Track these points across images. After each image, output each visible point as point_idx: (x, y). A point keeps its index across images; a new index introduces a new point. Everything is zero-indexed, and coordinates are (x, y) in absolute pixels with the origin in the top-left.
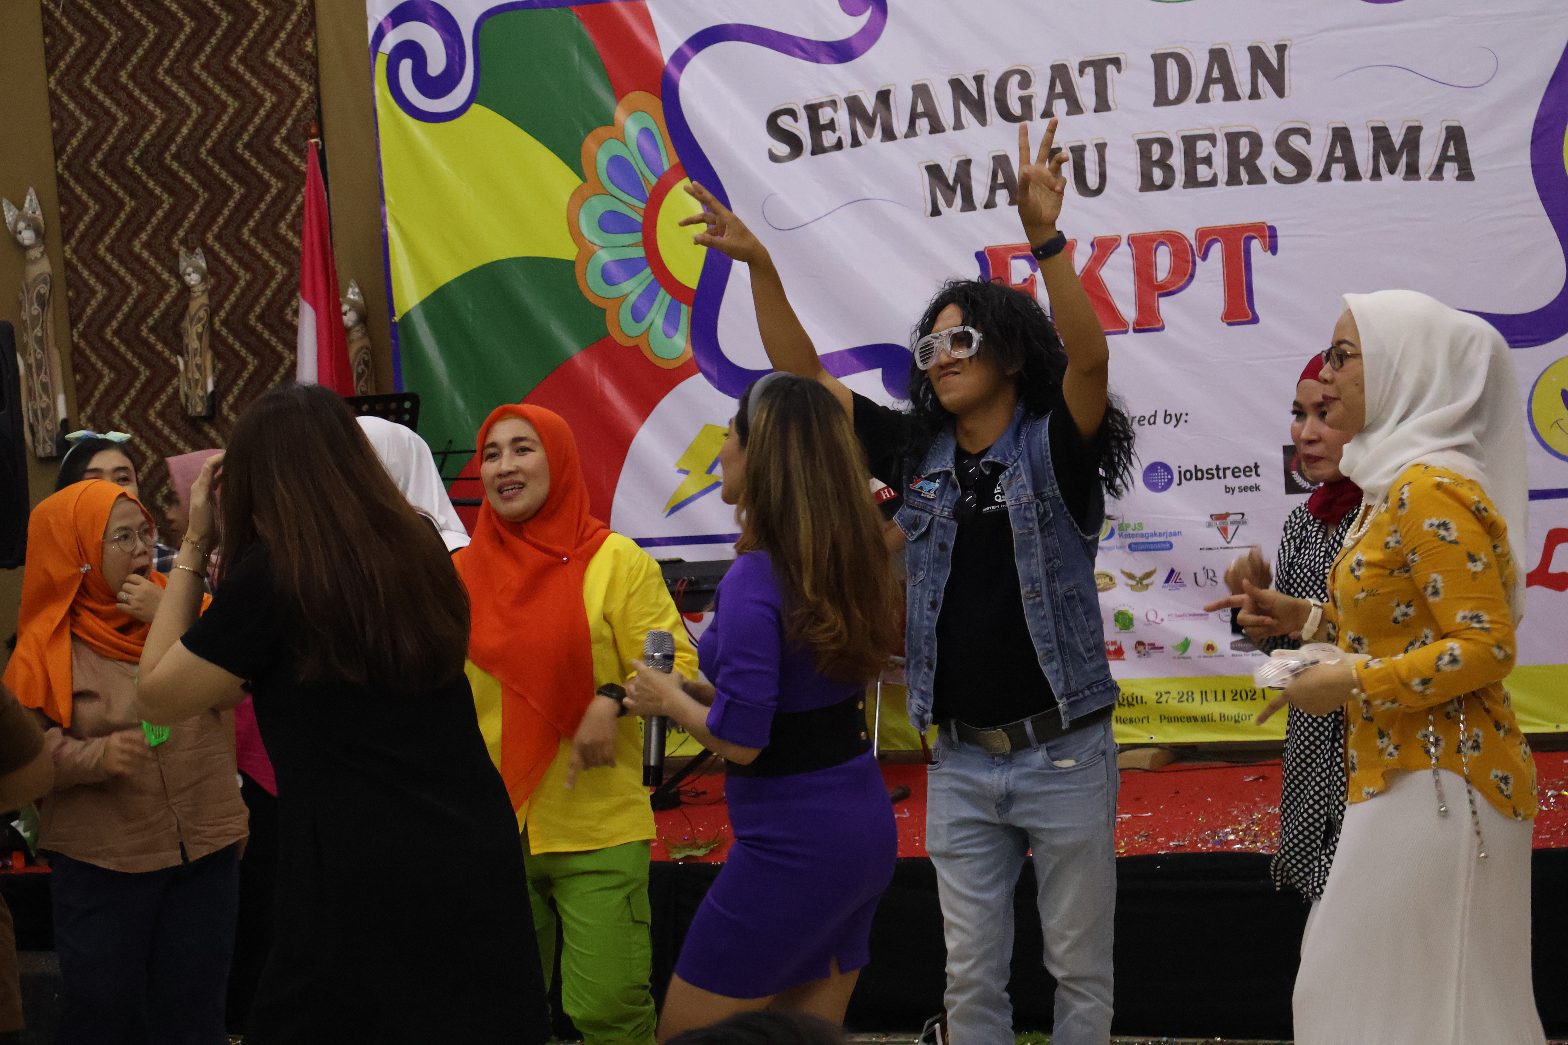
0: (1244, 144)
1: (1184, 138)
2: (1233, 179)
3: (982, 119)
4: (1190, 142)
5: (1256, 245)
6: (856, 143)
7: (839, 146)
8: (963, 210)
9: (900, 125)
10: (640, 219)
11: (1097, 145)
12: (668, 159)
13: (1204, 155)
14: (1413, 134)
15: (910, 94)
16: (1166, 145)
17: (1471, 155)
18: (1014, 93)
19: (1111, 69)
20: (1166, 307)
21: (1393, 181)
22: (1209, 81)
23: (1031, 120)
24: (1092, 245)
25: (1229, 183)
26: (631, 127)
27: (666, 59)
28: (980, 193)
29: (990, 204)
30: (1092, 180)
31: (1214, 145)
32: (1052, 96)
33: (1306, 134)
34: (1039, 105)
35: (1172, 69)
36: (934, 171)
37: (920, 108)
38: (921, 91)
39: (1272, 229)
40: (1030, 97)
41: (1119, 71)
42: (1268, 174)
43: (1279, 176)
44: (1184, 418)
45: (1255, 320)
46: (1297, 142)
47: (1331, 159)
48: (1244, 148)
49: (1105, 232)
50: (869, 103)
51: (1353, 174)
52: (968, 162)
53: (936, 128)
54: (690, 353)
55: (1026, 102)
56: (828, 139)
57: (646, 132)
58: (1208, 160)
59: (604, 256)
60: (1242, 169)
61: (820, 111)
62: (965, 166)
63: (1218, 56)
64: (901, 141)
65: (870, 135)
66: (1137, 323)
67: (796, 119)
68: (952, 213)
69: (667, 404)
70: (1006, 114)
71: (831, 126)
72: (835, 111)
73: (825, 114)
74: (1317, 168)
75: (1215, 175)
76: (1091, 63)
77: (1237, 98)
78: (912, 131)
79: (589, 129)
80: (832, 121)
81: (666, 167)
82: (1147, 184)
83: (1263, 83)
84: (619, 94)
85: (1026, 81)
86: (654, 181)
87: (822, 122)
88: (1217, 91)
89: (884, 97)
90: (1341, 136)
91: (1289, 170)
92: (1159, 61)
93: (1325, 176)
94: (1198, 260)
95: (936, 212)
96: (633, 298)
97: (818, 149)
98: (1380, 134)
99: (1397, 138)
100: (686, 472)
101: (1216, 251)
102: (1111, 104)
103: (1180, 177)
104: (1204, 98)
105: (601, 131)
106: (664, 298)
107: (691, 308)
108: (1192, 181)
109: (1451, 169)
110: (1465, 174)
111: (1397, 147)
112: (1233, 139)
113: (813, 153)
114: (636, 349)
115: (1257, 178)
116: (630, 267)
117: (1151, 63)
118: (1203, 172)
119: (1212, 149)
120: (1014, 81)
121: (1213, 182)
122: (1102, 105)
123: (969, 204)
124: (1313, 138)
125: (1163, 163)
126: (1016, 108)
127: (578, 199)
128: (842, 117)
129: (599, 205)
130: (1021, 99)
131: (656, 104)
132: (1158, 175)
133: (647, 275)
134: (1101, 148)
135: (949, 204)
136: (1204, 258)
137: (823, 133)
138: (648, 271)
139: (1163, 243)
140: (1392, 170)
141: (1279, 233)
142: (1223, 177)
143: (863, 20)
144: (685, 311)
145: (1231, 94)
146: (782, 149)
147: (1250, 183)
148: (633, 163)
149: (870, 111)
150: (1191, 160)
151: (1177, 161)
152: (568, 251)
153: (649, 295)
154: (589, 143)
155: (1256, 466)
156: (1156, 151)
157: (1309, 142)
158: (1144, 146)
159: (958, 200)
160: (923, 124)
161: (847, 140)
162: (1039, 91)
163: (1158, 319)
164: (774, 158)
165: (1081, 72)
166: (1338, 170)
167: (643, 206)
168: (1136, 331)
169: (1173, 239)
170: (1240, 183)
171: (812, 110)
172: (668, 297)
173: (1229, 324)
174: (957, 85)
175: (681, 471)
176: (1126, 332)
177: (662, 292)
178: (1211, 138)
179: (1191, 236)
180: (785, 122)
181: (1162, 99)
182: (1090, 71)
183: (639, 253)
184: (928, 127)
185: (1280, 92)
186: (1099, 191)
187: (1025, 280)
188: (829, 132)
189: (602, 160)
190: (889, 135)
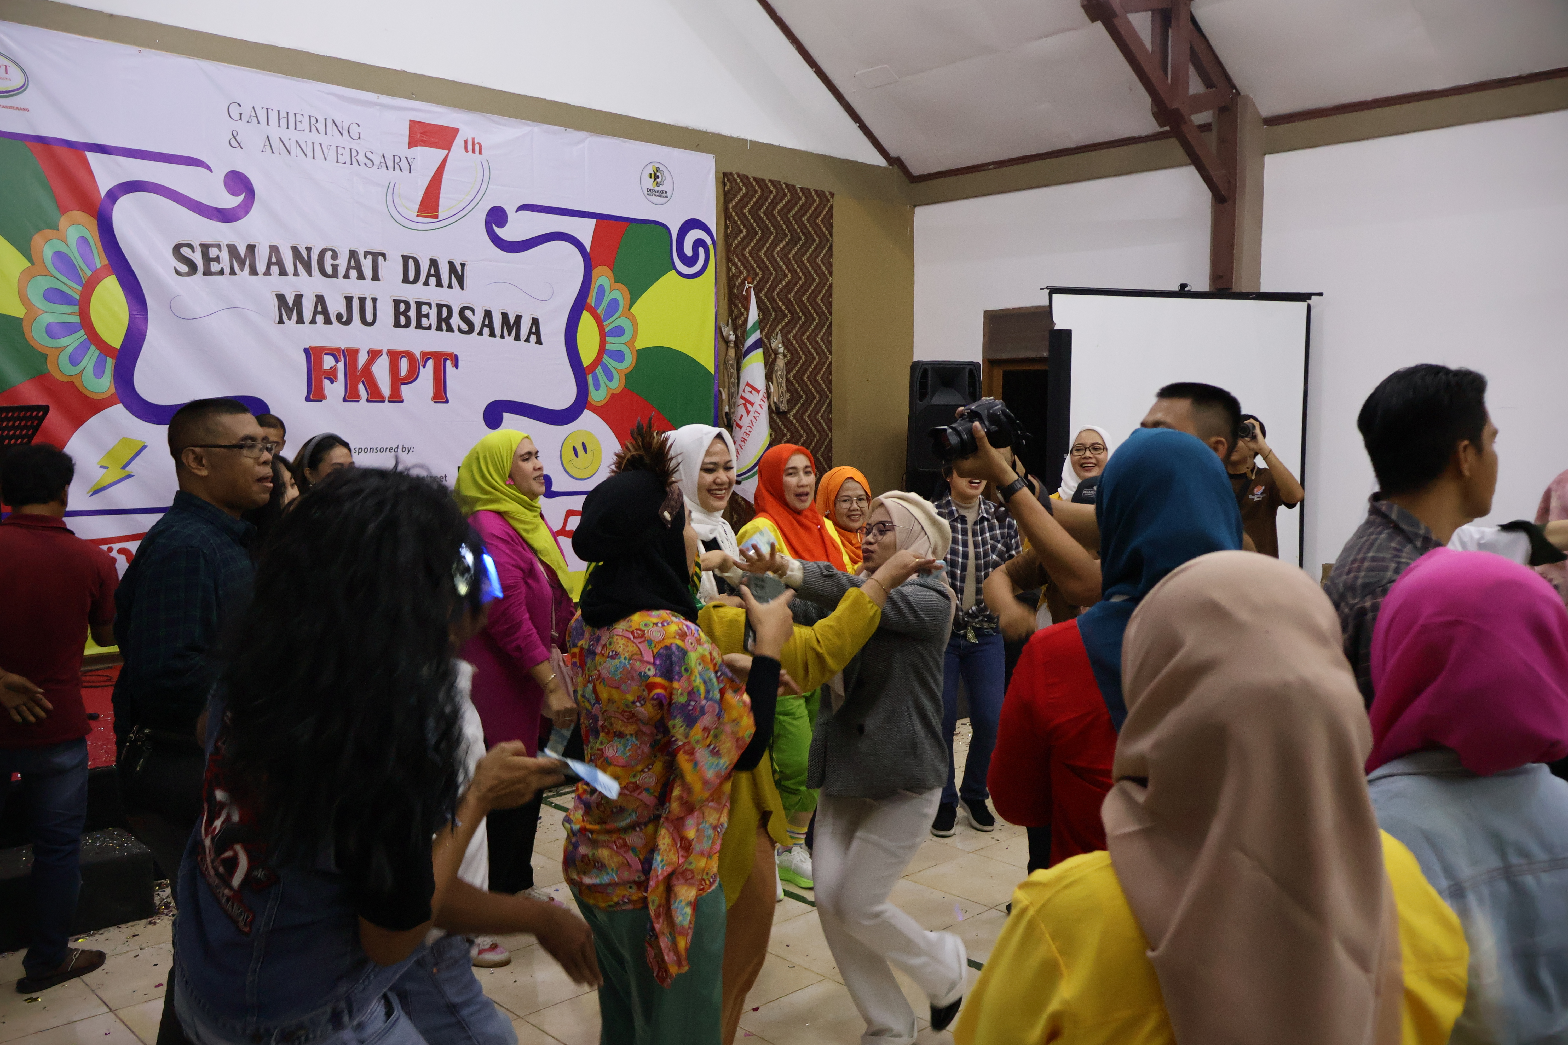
0: (445, 310)
1: (416, 303)
2: (439, 328)
3: (309, 273)
4: (419, 305)
5: (448, 363)
6: (233, 272)
7: (221, 272)
8: (297, 323)
9: (261, 267)
10: (78, 298)
11: (372, 298)
12: (100, 259)
13: (426, 313)
14: (519, 318)
15: (268, 250)
16: (407, 305)
17: (542, 333)
18: (328, 262)
19: (380, 258)
20: (405, 390)
21: (509, 340)
22: (429, 275)
23: (337, 278)
24: (368, 352)
25: (437, 329)
26: (73, 234)
27: (103, 193)
28: (307, 315)
29: (313, 322)
30: (369, 317)
31: (431, 309)
32: (349, 268)
33: (473, 311)
34: (342, 270)
35: (411, 265)
36: (281, 298)
37: (274, 260)
38: (274, 249)
39: (456, 356)
40: (338, 265)
41: (385, 260)
42: (455, 328)
43: (460, 330)
44: (412, 449)
45: (447, 402)
46: (468, 313)
47: (483, 325)
48: (445, 313)
49: (376, 346)
50: (242, 251)
51: (492, 334)
52: (301, 296)
53: (283, 273)
54: (113, 390)
55: (335, 267)
56: (215, 267)
57: (83, 240)
58: (427, 316)
59: (47, 319)
60: (443, 323)
61: (210, 249)
62: (299, 298)
63: (434, 263)
64: (261, 277)
65: (242, 270)
66: (391, 397)
67: (193, 252)
68: (291, 324)
69: (94, 422)
70: (323, 272)
71: (217, 259)
72: (220, 251)
73: (213, 253)
74: (477, 328)
75: (430, 324)
76: (370, 253)
77: (442, 286)
78: (268, 272)
79: (38, 230)
80: (218, 257)
81: (99, 266)
82: (397, 324)
83: (454, 282)
84: (63, 210)
85: (335, 256)
86: (89, 273)
87: (211, 256)
88: (433, 281)
89: (251, 248)
90: (488, 314)
91: (465, 327)
92: (406, 259)
93: (480, 333)
94: (421, 367)
95: (281, 322)
96: (70, 350)
97: (207, 272)
98: (505, 316)
99: (512, 320)
100: (107, 468)
101: (430, 363)
102: (380, 277)
103: (414, 322)
104: (426, 283)
105: (48, 232)
106: (93, 353)
107: (114, 361)
108: (419, 326)
109: (533, 338)
110: (539, 342)
111: (512, 324)
112: (440, 307)
113: (204, 274)
114: (72, 384)
115: (450, 329)
116: (69, 329)
117: (401, 259)
118: (425, 322)
119: (430, 311)
120: (329, 254)
121: (429, 328)
122: (376, 277)
123: (300, 321)
124: (476, 313)
125: (405, 313)
126: (329, 270)
127: (27, 277)
128: (225, 256)
129: (43, 283)
130: (332, 265)
131: (93, 223)
132: (403, 320)
133: (81, 335)
134: (374, 300)
135: (290, 318)
136: (424, 367)
137: (211, 263)
138: (82, 332)
139: (403, 357)
140: (509, 335)
141: (459, 359)
142: (434, 326)
143: (240, 199)
144: (110, 363)
145: (439, 284)
146: (184, 268)
147: (447, 331)
148: (73, 259)
149: (243, 255)
150: (420, 315)
151: (412, 313)
152: (17, 311)
153: (82, 350)
154: (37, 239)
155: (446, 476)
156: (402, 307)
157: (474, 315)
158: (397, 303)
159: (294, 317)
160: (275, 269)
161: (227, 270)
162: (342, 262)
163: (400, 397)
164: (178, 272)
165: (365, 257)
166: (486, 331)
167: (80, 288)
168: (389, 401)
169: (410, 355)
170: (442, 330)
171: (205, 248)
172: (97, 352)
173: (435, 402)
174: (295, 250)
175: (102, 467)
176: (384, 402)
177: (93, 348)
178: (429, 305)
179: (418, 355)
180: (185, 251)
181: (405, 280)
182: (370, 257)
183: (76, 319)
184: (278, 272)
185: (462, 288)
186: (373, 323)
187: (331, 368)
188: (215, 263)
189: (48, 252)
190: (254, 272)
